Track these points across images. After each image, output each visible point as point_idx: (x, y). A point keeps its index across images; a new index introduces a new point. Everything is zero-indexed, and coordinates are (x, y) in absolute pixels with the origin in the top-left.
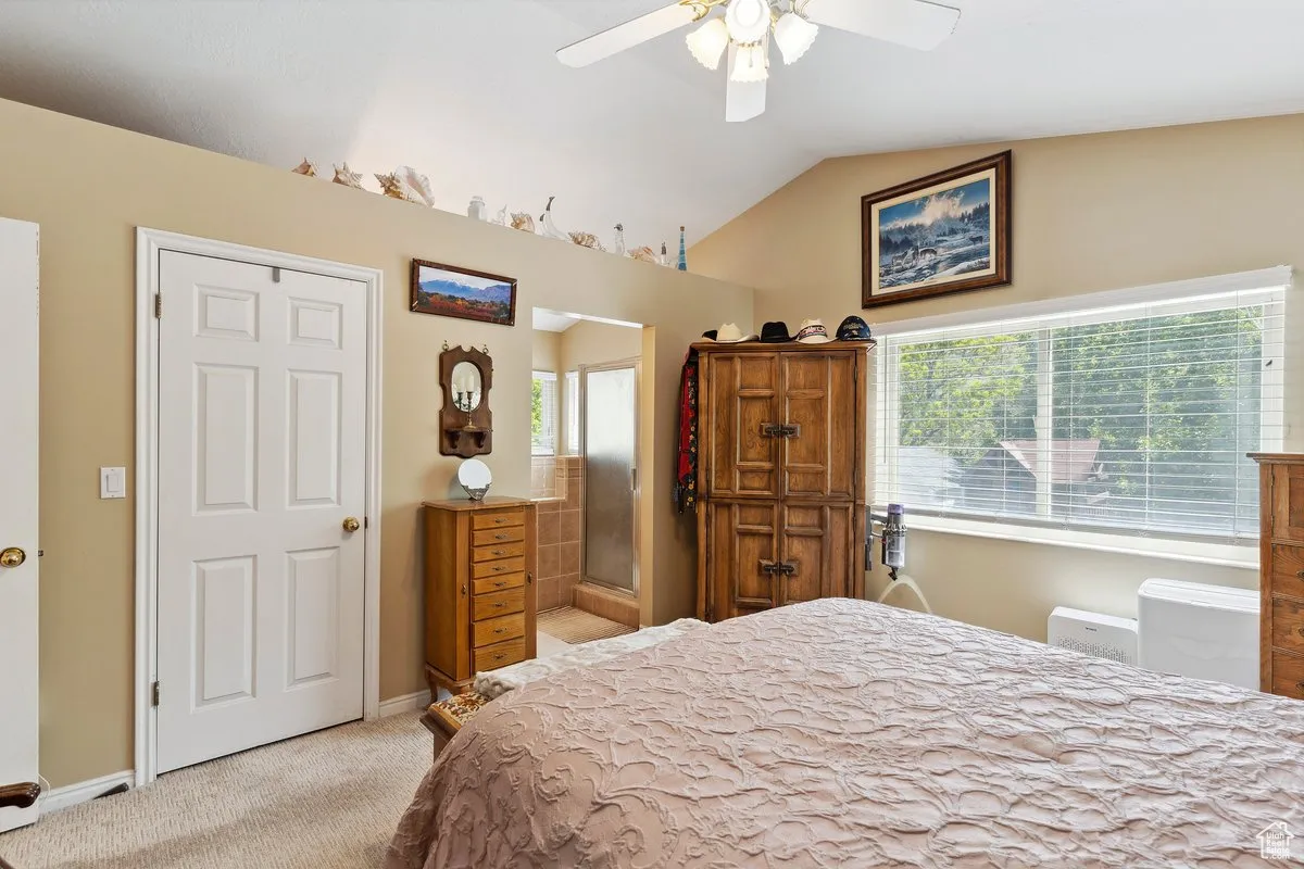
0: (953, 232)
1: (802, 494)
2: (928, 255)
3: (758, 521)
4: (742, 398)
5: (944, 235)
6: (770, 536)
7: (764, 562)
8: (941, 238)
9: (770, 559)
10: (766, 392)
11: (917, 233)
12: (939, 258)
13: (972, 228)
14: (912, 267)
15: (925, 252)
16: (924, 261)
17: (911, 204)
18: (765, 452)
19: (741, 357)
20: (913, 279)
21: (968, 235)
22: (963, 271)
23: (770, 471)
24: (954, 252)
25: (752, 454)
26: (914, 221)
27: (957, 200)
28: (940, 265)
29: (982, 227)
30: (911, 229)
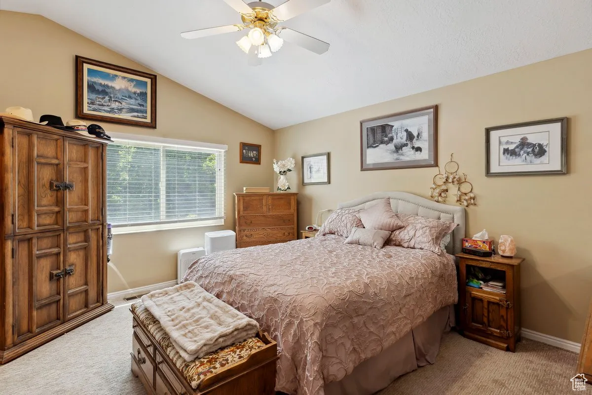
0: (130, 97)
1: (77, 224)
2: (117, 103)
3: (49, 246)
4: (38, 163)
5: (126, 97)
6: (58, 254)
7: (55, 272)
8: (124, 98)
9: (58, 268)
10: (55, 161)
11: (111, 90)
12: (123, 107)
13: (139, 99)
14: (108, 106)
15: (116, 101)
16: (115, 105)
17: (108, 74)
18: (53, 199)
19: (37, 134)
20: (109, 112)
21: (137, 102)
22: (135, 117)
23: (58, 213)
24: (131, 106)
25: (45, 201)
26: (110, 84)
27: (133, 84)
28: (124, 110)
29: (143, 101)
30: (107, 86)
